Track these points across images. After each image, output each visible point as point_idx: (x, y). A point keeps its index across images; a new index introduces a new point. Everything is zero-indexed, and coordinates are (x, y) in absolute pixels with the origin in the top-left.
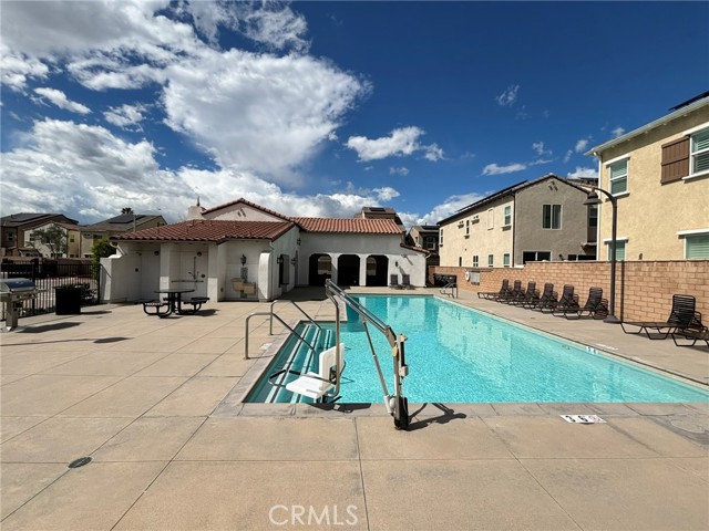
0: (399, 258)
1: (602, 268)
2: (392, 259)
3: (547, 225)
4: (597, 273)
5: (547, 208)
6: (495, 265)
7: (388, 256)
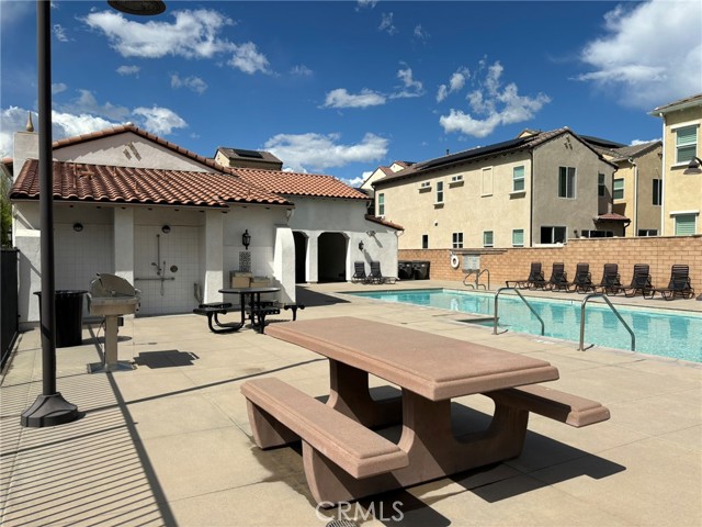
0: (363, 236)
1: (682, 243)
2: (354, 238)
3: (562, 194)
4: (676, 249)
5: (563, 170)
6: (496, 244)
7: (348, 233)
